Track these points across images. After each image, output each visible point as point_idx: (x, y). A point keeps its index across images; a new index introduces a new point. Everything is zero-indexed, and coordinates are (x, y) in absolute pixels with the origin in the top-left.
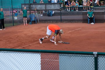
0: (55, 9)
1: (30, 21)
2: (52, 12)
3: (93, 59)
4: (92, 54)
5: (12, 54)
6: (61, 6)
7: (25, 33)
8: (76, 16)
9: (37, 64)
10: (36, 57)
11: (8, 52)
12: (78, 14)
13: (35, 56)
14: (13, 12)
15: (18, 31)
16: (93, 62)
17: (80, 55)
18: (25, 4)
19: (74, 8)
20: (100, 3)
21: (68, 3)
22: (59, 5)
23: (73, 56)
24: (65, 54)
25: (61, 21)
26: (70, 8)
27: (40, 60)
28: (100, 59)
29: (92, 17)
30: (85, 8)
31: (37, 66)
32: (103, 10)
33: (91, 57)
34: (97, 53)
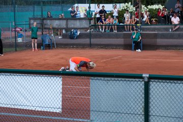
0: (82, 27)
1: (42, 45)
2: (77, 32)
3: (141, 85)
4: (141, 77)
5: (17, 78)
6: (90, 23)
7: (34, 61)
8: (114, 39)
9: (56, 93)
10: (55, 82)
11: (12, 74)
12: (117, 36)
13: (53, 80)
14: (15, 31)
15: (23, 58)
16: (141, 89)
17: (123, 79)
18: (35, 19)
19: (110, 27)
20: (151, 21)
21: (102, 19)
22: (88, 22)
23: (111, 80)
24: (99, 78)
25: (91, 46)
26: (104, 27)
27: (61, 87)
28: (152, 85)
29: (139, 40)
30: (128, 26)
31: (56, 97)
32: (155, 31)
33: (139, 82)
34: (148, 76)
